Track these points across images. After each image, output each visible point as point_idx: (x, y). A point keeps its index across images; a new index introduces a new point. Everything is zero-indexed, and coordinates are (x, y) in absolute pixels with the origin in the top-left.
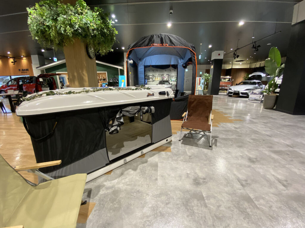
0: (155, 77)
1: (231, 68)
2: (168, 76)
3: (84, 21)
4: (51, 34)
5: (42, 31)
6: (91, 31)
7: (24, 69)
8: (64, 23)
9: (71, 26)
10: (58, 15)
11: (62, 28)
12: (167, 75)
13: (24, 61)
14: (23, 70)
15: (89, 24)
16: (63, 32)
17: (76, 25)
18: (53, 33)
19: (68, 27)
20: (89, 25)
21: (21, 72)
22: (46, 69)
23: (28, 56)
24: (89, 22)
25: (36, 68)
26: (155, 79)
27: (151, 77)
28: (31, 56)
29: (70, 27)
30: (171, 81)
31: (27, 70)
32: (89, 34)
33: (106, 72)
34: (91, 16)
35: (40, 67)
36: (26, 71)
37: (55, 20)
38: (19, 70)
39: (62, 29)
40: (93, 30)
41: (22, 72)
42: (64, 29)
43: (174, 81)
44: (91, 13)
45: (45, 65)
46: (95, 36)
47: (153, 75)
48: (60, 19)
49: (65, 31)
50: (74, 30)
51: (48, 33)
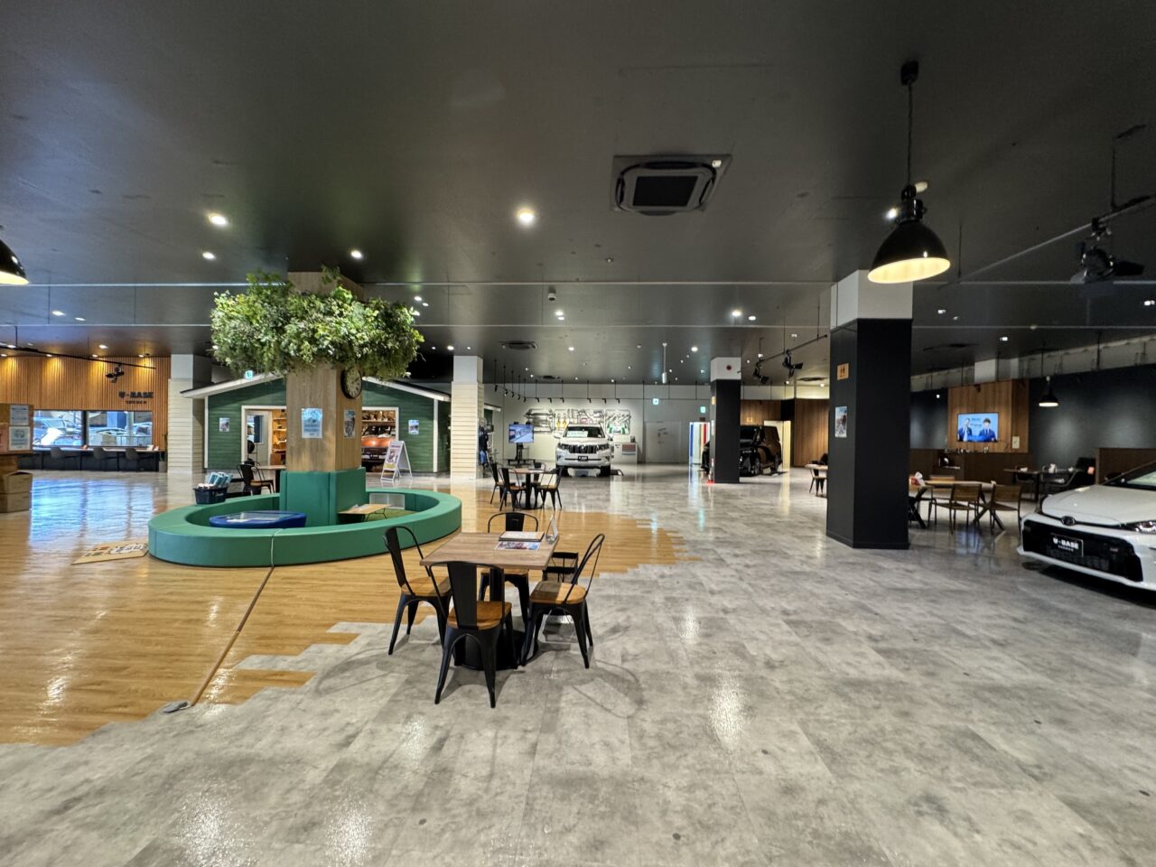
0: (559, 418)
1: (792, 397)
2: (600, 417)
3: (344, 331)
4: (265, 355)
5: (245, 350)
6: (356, 349)
7: (139, 393)
8: (298, 335)
9: (313, 341)
10: (287, 319)
11: (292, 344)
12: (595, 412)
13: (145, 369)
14: (133, 395)
15: (353, 335)
16: (292, 353)
17: (326, 339)
18: (270, 355)
19: (307, 343)
20: (352, 338)
21: (127, 402)
22: (210, 397)
23: (162, 355)
24: (354, 331)
25: (182, 392)
26: (556, 426)
27: (543, 417)
28: (170, 357)
29: (310, 343)
30: (610, 432)
31: (149, 395)
32: (350, 354)
33: (397, 409)
34: (361, 317)
35: (195, 388)
36: (143, 400)
37: (280, 330)
38: (122, 395)
39: (292, 347)
40: (362, 347)
41: (130, 402)
42: (295, 347)
43: (620, 432)
44: (362, 310)
45: (212, 384)
46: (365, 357)
47: (551, 411)
48: (291, 328)
49: (299, 350)
50: (319, 350)
51: (259, 352)
